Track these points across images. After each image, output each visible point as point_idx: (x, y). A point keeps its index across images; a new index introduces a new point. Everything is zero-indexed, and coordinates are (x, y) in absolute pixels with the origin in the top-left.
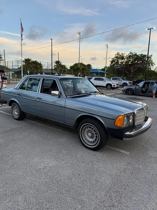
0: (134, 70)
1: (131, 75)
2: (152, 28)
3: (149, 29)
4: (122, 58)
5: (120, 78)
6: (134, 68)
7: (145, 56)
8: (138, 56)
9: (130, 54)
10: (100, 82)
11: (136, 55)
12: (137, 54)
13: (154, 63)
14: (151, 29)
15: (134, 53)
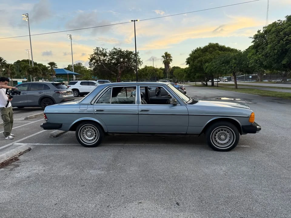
0: (122, 70)
1: (119, 76)
2: (137, 20)
3: (132, 21)
4: (105, 55)
5: (108, 81)
6: (121, 68)
7: (131, 53)
8: (123, 52)
9: (114, 50)
10: (91, 87)
11: (120, 51)
12: (122, 51)
13: (142, 62)
14: (135, 21)
15: (119, 48)
